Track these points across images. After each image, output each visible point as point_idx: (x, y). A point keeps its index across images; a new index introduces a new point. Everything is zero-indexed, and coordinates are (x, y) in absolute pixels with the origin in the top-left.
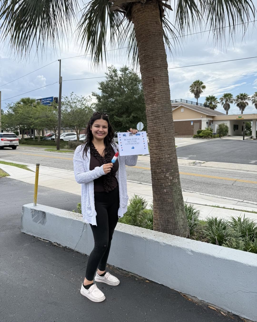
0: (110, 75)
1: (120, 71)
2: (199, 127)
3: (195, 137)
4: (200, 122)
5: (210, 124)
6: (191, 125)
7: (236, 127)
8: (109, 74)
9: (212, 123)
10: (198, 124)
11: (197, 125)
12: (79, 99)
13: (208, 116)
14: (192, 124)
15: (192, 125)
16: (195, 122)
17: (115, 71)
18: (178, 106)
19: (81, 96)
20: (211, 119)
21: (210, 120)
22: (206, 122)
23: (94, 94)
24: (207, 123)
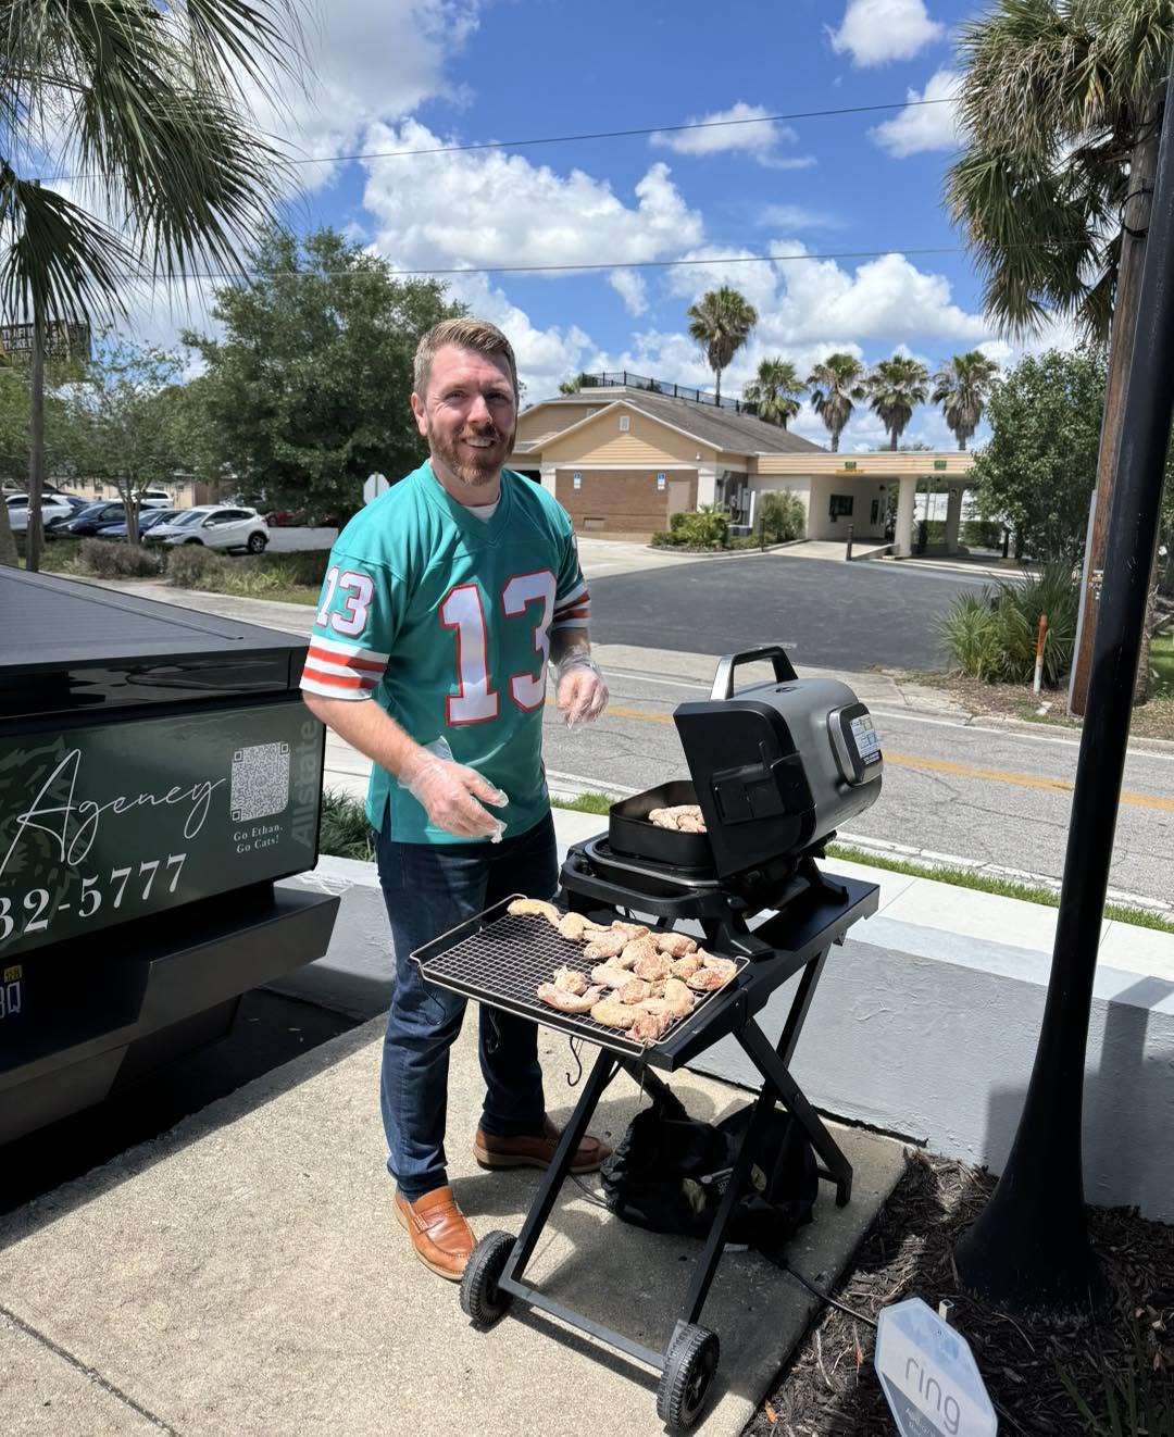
0: (266, 258)
1: (306, 247)
2: (686, 500)
3: (660, 542)
4: (692, 477)
5: (732, 490)
6: (659, 488)
7: (841, 506)
8: (259, 255)
9: (740, 486)
10: (685, 486)
11: (682, 488)
12: (138, 356)
13: (721, 457)
14: (661, 483)
15: (663, 488)
16: (672, 476)
17: (287, 246)
18: (608, 404)
19: (147, 341)
20: (740, 468)
21: (733, 473)
22: (712, 482)
23: (190, 340)
24: (719, 483)
